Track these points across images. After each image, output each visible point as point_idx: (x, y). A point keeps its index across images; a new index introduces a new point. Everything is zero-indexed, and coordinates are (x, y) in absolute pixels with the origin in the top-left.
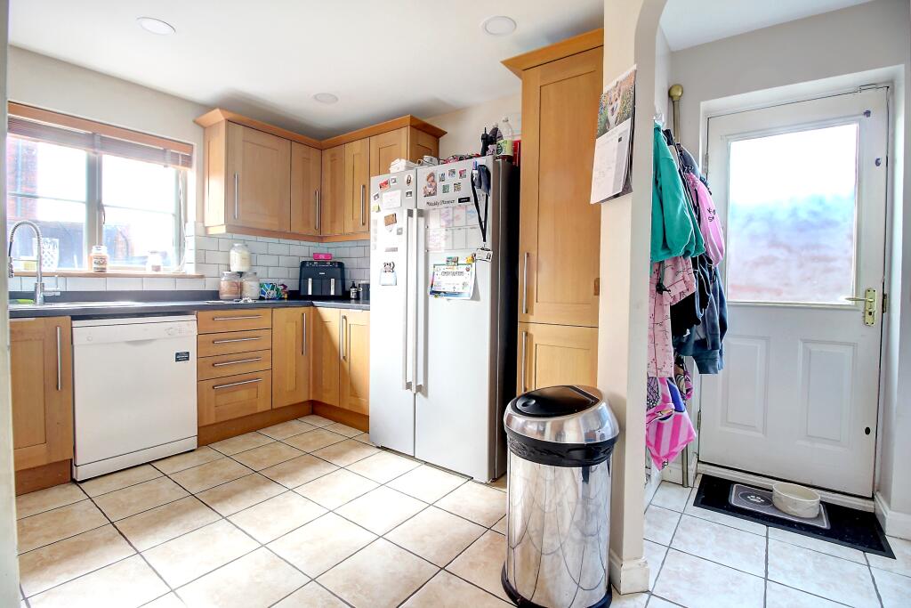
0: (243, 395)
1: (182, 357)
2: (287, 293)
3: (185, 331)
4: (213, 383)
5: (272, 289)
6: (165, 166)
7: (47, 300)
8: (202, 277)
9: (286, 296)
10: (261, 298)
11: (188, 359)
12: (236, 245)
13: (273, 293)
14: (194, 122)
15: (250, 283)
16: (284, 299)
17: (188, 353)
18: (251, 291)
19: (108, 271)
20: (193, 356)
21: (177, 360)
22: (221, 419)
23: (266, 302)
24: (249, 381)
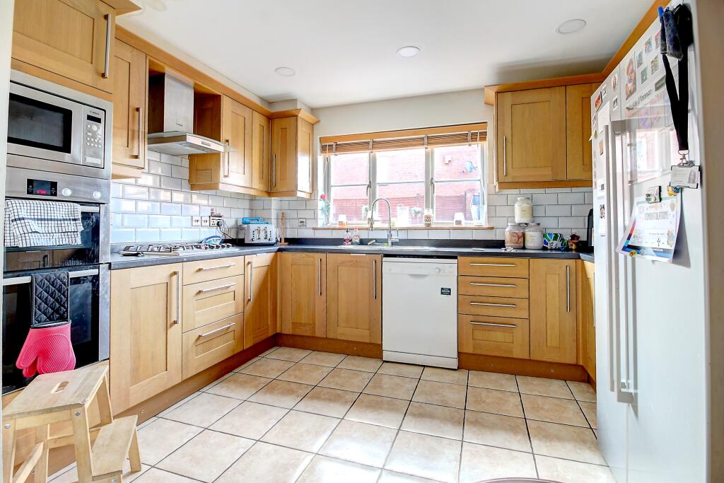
0: (499, 336)
1: (446, 292)
2: (576, 244)
3: (447, 272)
4: (471, 318)
5: (555, 238)
6: (470, 145)
7: (393, 244)
8: (492, 228)
9: (574, 247)
10: (544, 249)
11: (450, 294)
12: (519, 199)
13: (557, 244)
14: (485, 103)
15: (532, 233)
16: (571, 250)
17: (450, 289)
18: (533, 240)
19: (433, 226)
20: (454, 292)
21: (442, 293)
22: (478, 352)
23: (549, 252)
24: (507, 325)
